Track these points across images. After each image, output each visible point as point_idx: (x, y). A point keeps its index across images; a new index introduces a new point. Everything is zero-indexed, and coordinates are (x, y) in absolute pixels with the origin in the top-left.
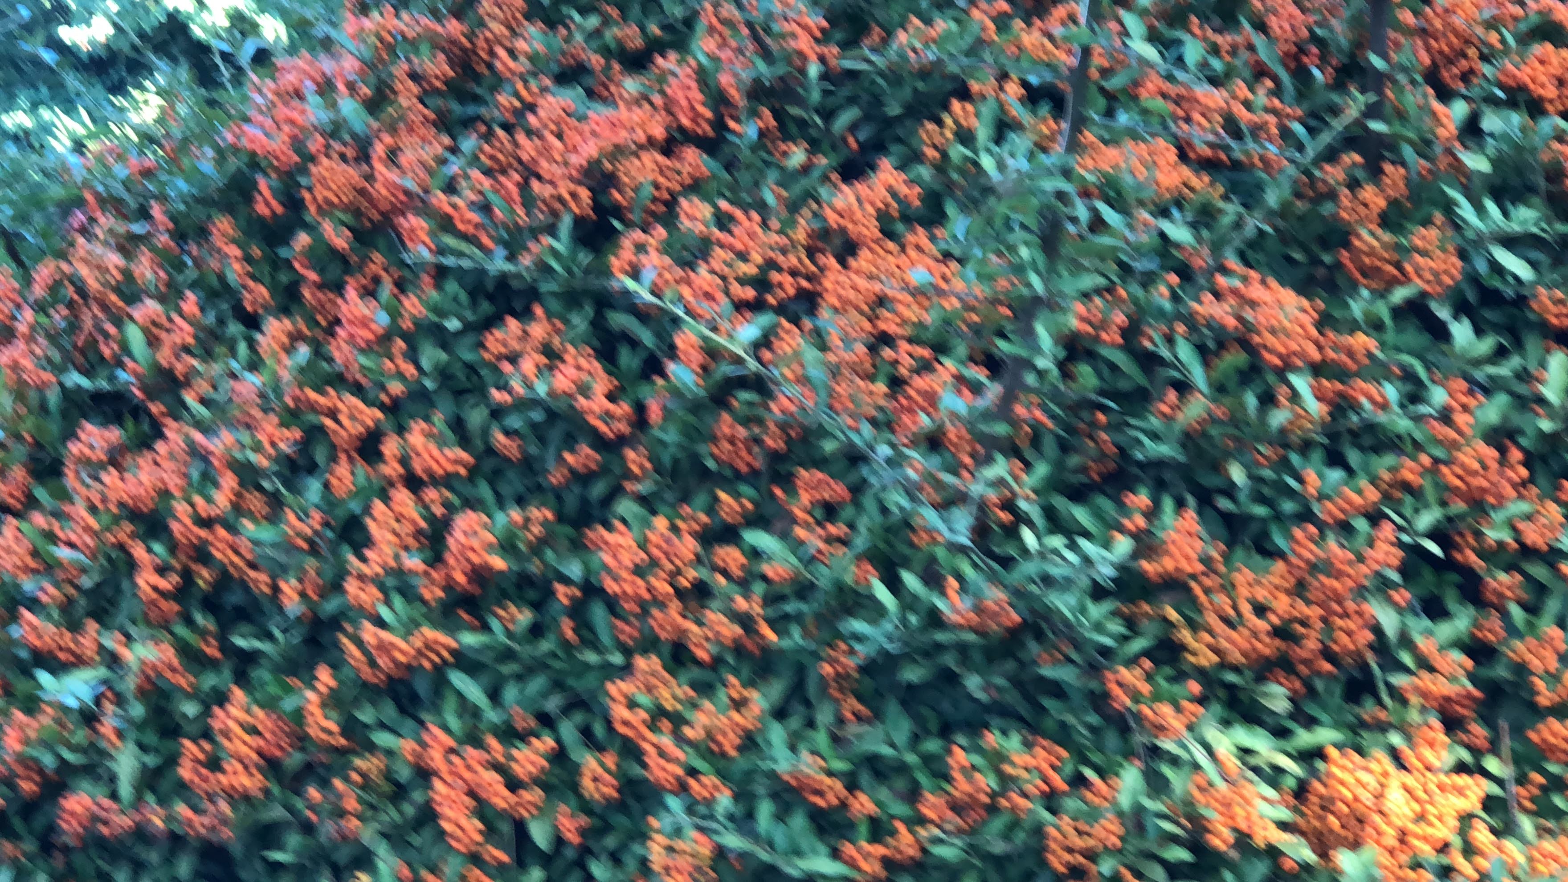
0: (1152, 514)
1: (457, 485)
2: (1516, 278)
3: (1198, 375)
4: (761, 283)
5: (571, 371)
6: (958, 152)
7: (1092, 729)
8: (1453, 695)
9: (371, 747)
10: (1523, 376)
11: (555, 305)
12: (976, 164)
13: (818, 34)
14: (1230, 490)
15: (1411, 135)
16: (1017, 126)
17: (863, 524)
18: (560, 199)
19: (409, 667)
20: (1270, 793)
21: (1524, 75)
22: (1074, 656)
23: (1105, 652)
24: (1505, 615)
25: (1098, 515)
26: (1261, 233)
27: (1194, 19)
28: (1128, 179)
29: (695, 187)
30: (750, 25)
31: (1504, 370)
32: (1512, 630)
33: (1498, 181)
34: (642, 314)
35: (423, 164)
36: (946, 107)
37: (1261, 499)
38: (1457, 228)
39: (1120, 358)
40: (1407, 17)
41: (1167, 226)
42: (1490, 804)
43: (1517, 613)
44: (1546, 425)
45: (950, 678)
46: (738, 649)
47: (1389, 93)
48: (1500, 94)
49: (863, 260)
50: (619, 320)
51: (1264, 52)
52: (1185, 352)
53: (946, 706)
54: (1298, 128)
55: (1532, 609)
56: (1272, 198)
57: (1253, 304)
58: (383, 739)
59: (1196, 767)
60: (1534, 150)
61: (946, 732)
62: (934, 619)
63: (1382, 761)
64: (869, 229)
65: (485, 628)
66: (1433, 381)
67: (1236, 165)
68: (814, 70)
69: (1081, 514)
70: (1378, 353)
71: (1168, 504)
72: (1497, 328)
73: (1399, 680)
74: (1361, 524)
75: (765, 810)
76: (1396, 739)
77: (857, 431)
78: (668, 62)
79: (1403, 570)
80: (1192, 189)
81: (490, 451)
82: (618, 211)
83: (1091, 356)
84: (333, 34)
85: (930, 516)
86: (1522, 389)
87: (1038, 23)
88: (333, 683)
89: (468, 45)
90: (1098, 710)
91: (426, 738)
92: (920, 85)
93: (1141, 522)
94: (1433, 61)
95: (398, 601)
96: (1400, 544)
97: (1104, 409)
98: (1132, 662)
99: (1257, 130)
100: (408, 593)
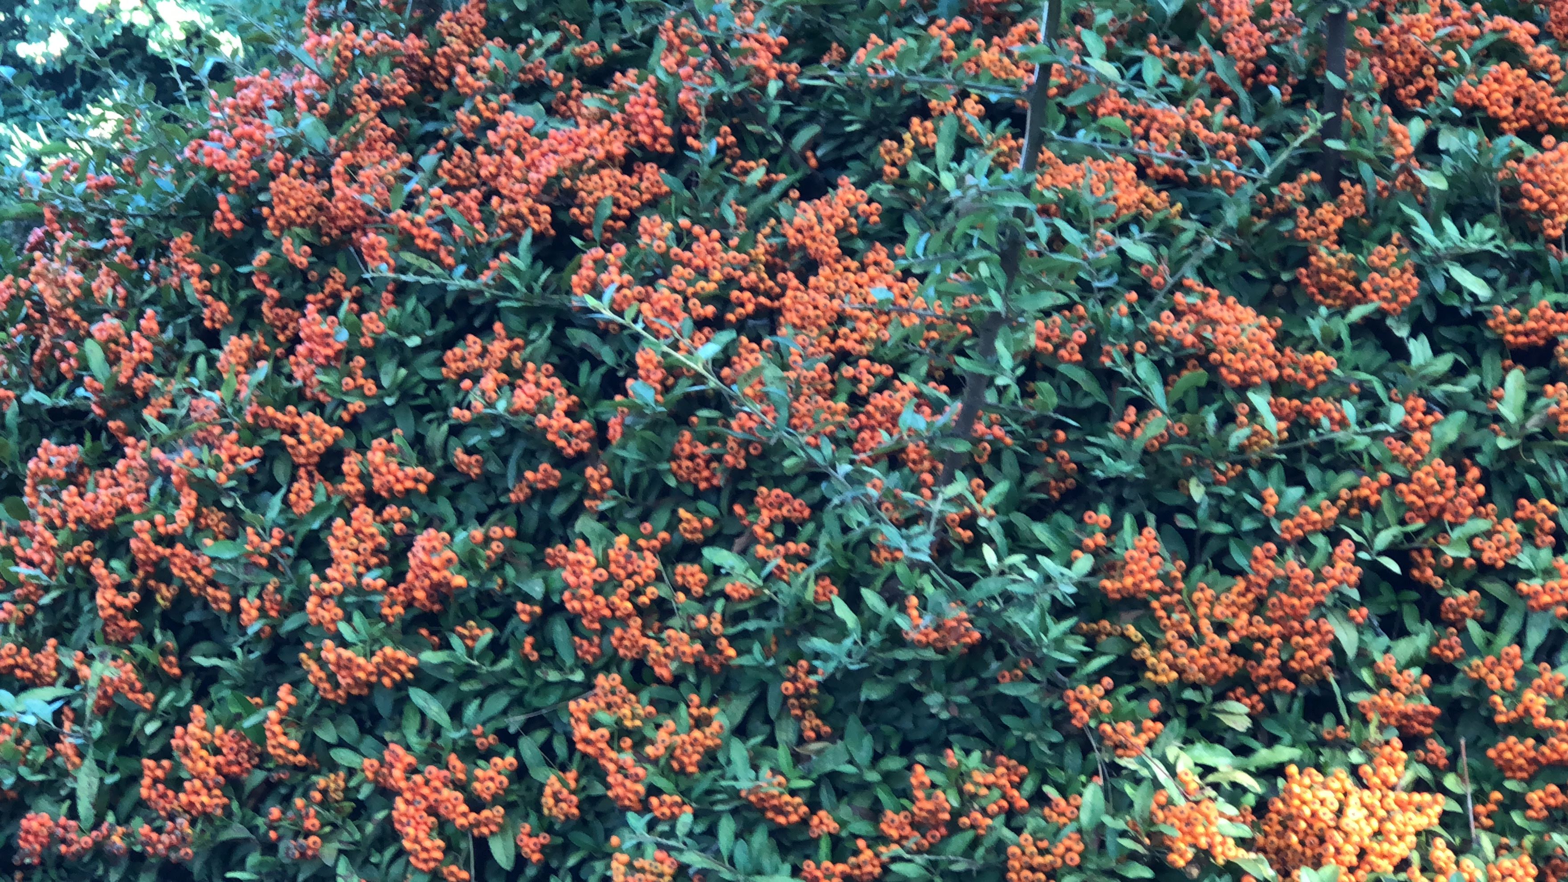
0: (1113, 531)
1: (415, 501)
2: (1472, 295)
3: (1157, 392)
4: (721, 300)
5: (531, 388)
6: (916, 169)
7: (1052, 746)
8: (1410, 712)
9: (334, 767)
10: (1480, 393)
11: (516, 322)
12: (937, 183)
13: (777, 50)
14: (1190, 508)
15: (1369, 153)
16: (977, 144)
17: (823, 540)
18: (518, 215)
19: (370, 685)
20: (1232, 811)
21: (1480, 94)
22: (1034, 673)
23: (1067, 670)
24: (1463, 631)
25: (1058, 531)
26: (1219, 250)
27: (1153, 38)
28: (1088, 199)
29: (654, 204)
30: (710, 41)
31: (1462, 388)
32: (1471, 649)
33: (1454, 200)
34: (603, 332)
35: (381, 179)
36: (907, 126)
37: (1221, 518)
38: (1415, 246)
39: (1079, 375)
40: (1364, 35)
41: (1124, 243)
42: (1447, 820)
43: (1474, 629)
44: (1503, 443)
45: (911, 696)
46: (698, 665)
47: (1346, 112)
48: (1457, 112)
49: (822, 278)
50: (579, 337)
51: (1221, 72)
52: (1144, 369)
53: (907, 724)
54: (1256, 146)
55: (1491, 627)
56: (1231, 216)
57: (1213, 322)
58: (343, 756)
59: (1157, 785)
60: (1490, 170)
61: (906, 749)
62: (895, 636)
63: (1341, 778)
64: (829, 246)
65: (445, 645)
66: (1391, 399)
67: (1194, 183)
68: (773, 87)
69: (1041, 532)
70: (1337, 372)
71: (1128, 521)
72: (1455, 347)
73: (1358, 697)
74: (1320, 542)
75: (727, 828)
76: (1355, 756)
77: (817, 447)
78: (627, 79)
79: (1361, 587)
80: (1149, 205)
81: (450, 468)
82: (578, 229)
83: (1050, 373)
84: (291, 48)
85: (890, 534)
86: (1480, 407)
87: (996, 40)
88: (292, 699)
89: (426, 60)
90: (1056, 727)
91: (388, 757)
92: (880, 103)
93: (1100, 538)
94: (1390, 79)
95: (357, 617)
96: (1357, 562)
97: (1065, 427)
98: (1094, 679)
99: (1216, 147)
100: (366, 609)
